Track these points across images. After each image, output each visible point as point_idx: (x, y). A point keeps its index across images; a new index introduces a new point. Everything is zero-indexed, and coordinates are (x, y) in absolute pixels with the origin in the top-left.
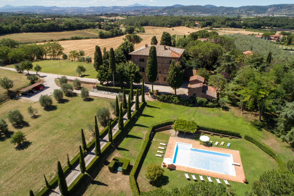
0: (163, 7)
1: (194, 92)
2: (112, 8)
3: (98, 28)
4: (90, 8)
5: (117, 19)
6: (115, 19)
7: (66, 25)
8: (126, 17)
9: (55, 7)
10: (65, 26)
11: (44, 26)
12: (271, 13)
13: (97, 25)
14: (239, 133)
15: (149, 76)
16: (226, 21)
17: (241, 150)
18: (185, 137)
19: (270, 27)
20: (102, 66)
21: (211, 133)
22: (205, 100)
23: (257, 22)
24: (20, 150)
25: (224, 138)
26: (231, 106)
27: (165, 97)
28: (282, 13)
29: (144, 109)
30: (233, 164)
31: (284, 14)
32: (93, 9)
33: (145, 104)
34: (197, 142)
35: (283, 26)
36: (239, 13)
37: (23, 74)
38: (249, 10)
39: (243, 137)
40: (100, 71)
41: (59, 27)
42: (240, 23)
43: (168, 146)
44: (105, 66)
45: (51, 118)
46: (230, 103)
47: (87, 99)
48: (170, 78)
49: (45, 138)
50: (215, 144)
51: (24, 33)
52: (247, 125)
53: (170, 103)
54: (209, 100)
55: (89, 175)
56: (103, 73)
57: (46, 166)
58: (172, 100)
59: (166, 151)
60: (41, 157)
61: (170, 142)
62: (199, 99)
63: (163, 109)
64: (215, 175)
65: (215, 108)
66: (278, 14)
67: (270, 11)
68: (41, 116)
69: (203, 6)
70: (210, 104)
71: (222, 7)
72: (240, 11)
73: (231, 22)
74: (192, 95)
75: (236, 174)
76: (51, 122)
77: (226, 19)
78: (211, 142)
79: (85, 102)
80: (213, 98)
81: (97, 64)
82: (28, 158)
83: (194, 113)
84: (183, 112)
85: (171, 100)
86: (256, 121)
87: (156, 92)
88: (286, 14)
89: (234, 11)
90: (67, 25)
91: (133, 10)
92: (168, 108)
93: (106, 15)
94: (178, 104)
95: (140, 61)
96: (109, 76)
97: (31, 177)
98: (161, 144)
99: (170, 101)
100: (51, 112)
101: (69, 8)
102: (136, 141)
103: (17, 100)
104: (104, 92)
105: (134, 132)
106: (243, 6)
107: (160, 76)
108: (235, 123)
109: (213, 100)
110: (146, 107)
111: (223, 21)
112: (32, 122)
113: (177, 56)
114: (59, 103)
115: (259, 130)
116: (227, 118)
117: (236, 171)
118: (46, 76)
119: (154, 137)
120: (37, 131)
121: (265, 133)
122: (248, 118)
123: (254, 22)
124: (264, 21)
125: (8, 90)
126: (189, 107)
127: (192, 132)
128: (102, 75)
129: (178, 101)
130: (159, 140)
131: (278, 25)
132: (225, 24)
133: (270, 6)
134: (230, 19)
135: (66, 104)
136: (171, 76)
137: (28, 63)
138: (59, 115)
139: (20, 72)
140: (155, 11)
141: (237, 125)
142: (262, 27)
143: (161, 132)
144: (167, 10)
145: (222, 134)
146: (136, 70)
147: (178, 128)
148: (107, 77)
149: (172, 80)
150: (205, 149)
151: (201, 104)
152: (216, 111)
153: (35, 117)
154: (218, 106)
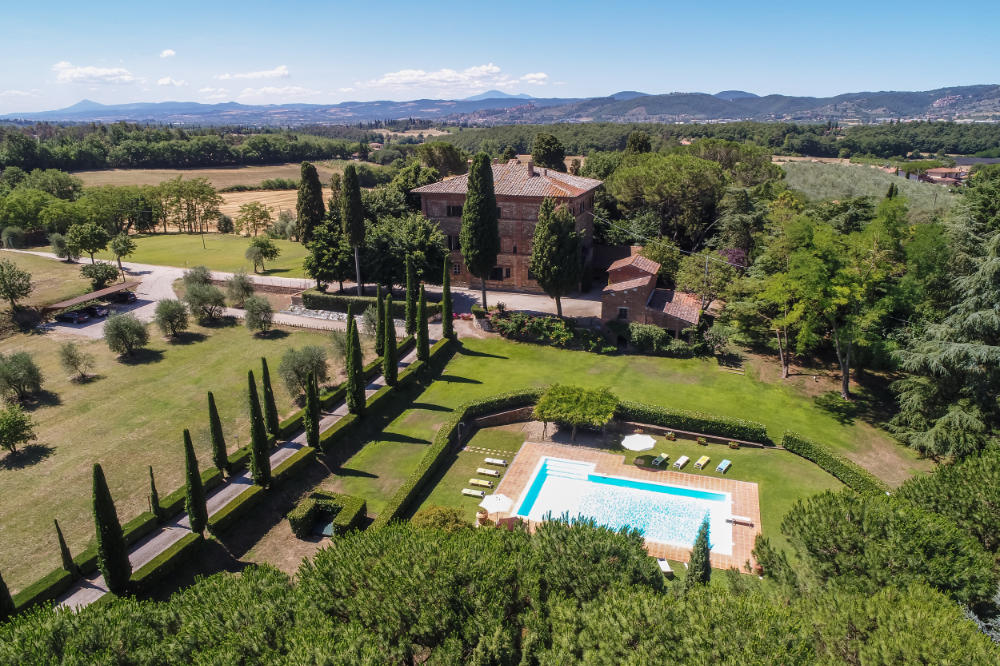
0: (581, 100)
1: (622, 305)
2: (412, 107)
3: (359, 157)
4: (344, 106)
5: (425, 136)
6: (421, 136)
7: (254, 146)
8: (457, 129)
9: (233, 105)
10: (251, 152)
11: (183, 149)
12: (943, 112)
13: (356, 150)
14: (764, 426)
15: (470, 253)
16: (784, 135)
17: (767, 482)
18: (575, 443)
19: (935, 155)
20: (319, 229)
21: (666, 431)
22: (656, 331)
23: (891, 138)
24: (10, 469)
25: (711, 447)
26: (750, 352)
27: (523, 324)
28: (981, 114)
29: (451, 361)
30: (728, 521)
31: (988, 117)
32: (352, 110)
33: (453, 346)
34: (615, 458)
35: (980, 150)
36: (833, 116)
37: (76, 266)
38: (868, 106)
39: (779, 442)
40: (314, 243)
41: (229, 152)
42: (834, 140)
43: (511, 467)
44: (331, 228)
45: (135, 384)
46: (749, 345)
47: (265, 332)
48: (536, 257)
49: (99, 436)
50: (678, 462)
51: (118, 171)
52: (798, 410)
53: (542, 343)
54: (671, 334)
55: (219, 542)
56: (325, 251)
57: (81, 516)
58: (548, 333)
59: (503, 480)
60: (73, 489)
61: (521, 456)
62: (638, 328)
63: (514, 362)
64: (659, 550)
65: (694, 359)
66: (969, 117)
67: (941, 108)
68: (104, 378)
69: (713, 93)
70: (677, 344)
71: (776, 98)
72: (836, 109)
73: (802, 137)
74: (614, 315)
75: (735, 549)
76: (134, 394)
77: (784, 129)
78: (664, 456)
79: (260, 340)
80: (683, 323)
81: (306, 222)
82: (30, 491)
83: (620, 374)
84: (580, 369)
85: (545, 335)
86: (833, 395)
87: (498, 311)
88: (994, 117)
89: (818, 110)
90: (258, 149)
91: (481, 109)
92: (533, 359)
93: (393, 124)
94: (569, 346)
95: (449, 215)
96: (342, 261)
97: (24, 544)
98: (488, 460)
99: (542, 338)
100: (142, 367)
101: (276, 107)
102: (405, 451)
103: (39, 333)
104: (327, 313)
105: (403, 426)
106: (849, 94)
107: (515, 264)
108: (759, 403)
109: (684, 330)
110: (458, 354)
111: (774, 134)
112: (71, 394)
113: (569, 193)
114: (173, 342)
115: (843, 423)
116: (732, 389)
117: (734, 539)
118: (149, 273)
119: (471, 442)
120: (81, 418)
121: (858, 433)
122: (805, 388)
123: (882, 138)
124: (916, 135)
125: (12, 303)
126: (604, 356)
127: (596, 422)
128: (319, 257)
129: (566, 337)
130: (486, 451)
131: (964, 147)
132: (782, 143)
133: (941, 93)
134: (800, 129)
135: (197, 345)
136: (542, 251)
137: (92, 230)
138: (164, 376)
139: (69, 262)
140: (555, 113)
141: (762, 407)
142: (909, 154)
143: (495, 428)
144: (592, 110)
145: (706, 433)
146: (432, 239)
147: (549, 411)
148: (337, 264)
149: (545, 264)
150: (640, 478)
151: (645, 347)
152: (695, 368)
153: (84, 380)
154: (704, 352)
